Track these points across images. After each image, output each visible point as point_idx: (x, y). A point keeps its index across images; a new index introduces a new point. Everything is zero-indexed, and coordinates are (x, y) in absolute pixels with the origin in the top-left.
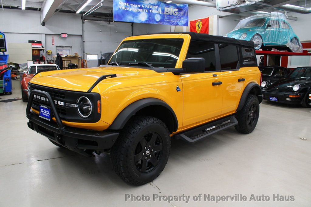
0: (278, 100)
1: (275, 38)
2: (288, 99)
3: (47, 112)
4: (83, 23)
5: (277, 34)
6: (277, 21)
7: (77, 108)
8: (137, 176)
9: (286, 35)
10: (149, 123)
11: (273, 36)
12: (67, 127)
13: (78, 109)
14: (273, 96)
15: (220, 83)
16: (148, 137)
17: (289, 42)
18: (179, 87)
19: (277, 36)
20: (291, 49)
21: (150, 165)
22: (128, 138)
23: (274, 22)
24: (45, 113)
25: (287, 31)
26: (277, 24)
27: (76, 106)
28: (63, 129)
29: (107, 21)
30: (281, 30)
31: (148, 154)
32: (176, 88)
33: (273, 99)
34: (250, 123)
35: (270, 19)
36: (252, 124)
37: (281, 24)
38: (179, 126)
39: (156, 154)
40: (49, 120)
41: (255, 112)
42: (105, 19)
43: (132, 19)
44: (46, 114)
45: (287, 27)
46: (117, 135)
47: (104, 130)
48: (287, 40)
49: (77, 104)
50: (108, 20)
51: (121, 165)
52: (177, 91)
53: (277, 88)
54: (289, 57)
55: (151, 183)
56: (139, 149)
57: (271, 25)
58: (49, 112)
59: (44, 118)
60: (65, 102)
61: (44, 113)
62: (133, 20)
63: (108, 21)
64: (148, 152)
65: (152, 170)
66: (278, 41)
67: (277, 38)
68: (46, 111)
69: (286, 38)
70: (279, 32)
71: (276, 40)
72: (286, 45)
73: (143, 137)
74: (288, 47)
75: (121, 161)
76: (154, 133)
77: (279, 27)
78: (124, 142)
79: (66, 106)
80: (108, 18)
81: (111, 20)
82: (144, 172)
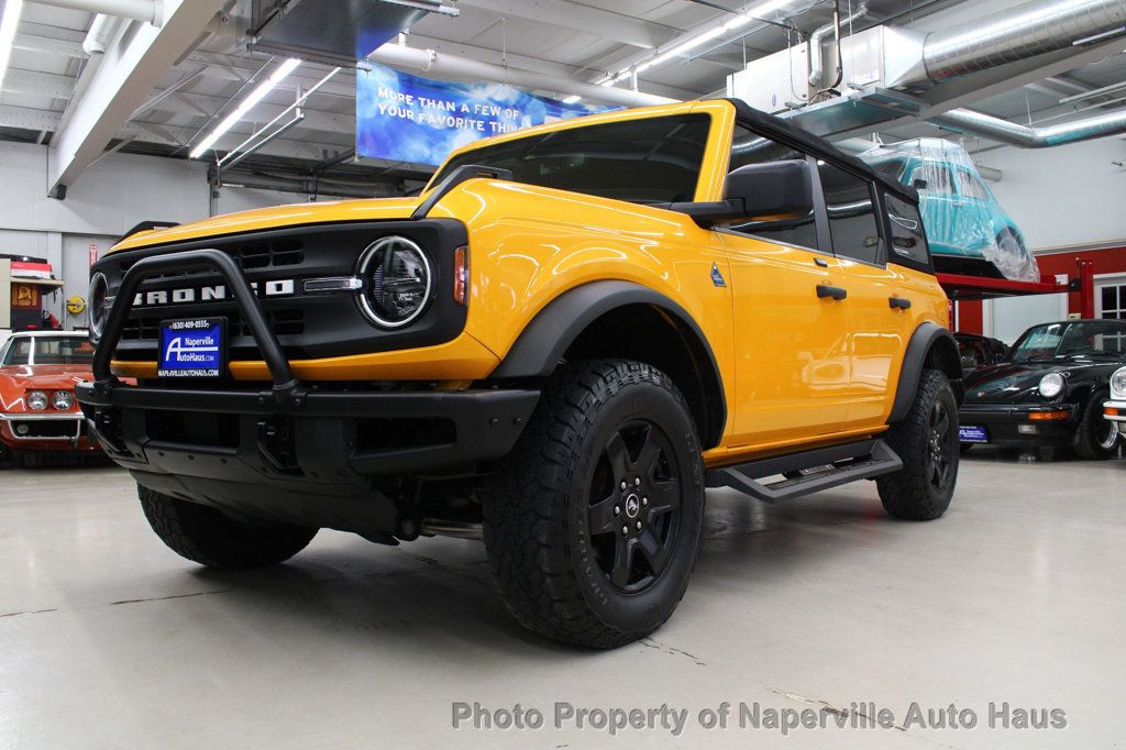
0: (989, 436)
1: (944, 227)
2: (1025, 429)
3: (202, 346)
4: (214, 195)
5: (947, 212)
6: (944, 169)
7: (358, 291)
8: (602, 595)
9: (979, 219)
10: (636, 379)
11: (936, 221)
12: (307, 382)
13: (363, 296)
14: (968, 421)
15: (839, 295)
16: (633, 438)
17: (992, 241)
18: (720, 271)
19: (948, 225)
20: (1000, 267)
21: (641, 566)
22: (568, 424)
23: (936, 175)
24: (188, 353)
25: (982, 204)
26: (944, 185)
27: (354, 283)
30: (961, 203)
31: (632, 512)
32: (709, 271)
33: (971, 434)
34: (936, 481)
35: (919, 163)
36: (941, 483)
37: (957, 180)
38: (729, 430)
39: (656, 518)
40: (216, 373)
41: (945, 440)
42: (297, 186)
43: (427, 152)
44: (197, 353)
45: (979, 191)
47: (476, 381)
48: (984, 235)
49: (359, 276)
50: (311, 187)
51: (544, 540)
52: (715, 282)
53: (980, 394)
54: (986, 303)
55: (649, 642)
56: (604, 484)
57: (925, 182)
58: (212, 342)
59: (184, 373)
60: (297, 277)
61: (182, 353)
62: (431, 156)
63: (310, 193)
64: (633, 505)
65: (648, 585)
66: (955, 239)
67: (951, 229)
68: (198, 342)
69: (979, 227)
70: (956, 207)
71: (947, 234)
72: (981, 255)
73: (618, 433)
74: (990, 263)
75: (541, 521)
76: (650, 427)
77: (954, 190)
78: (555, 440)
79: (306, 293)
80: (308, 181)
81: (320, 189)
82: (620, 590)
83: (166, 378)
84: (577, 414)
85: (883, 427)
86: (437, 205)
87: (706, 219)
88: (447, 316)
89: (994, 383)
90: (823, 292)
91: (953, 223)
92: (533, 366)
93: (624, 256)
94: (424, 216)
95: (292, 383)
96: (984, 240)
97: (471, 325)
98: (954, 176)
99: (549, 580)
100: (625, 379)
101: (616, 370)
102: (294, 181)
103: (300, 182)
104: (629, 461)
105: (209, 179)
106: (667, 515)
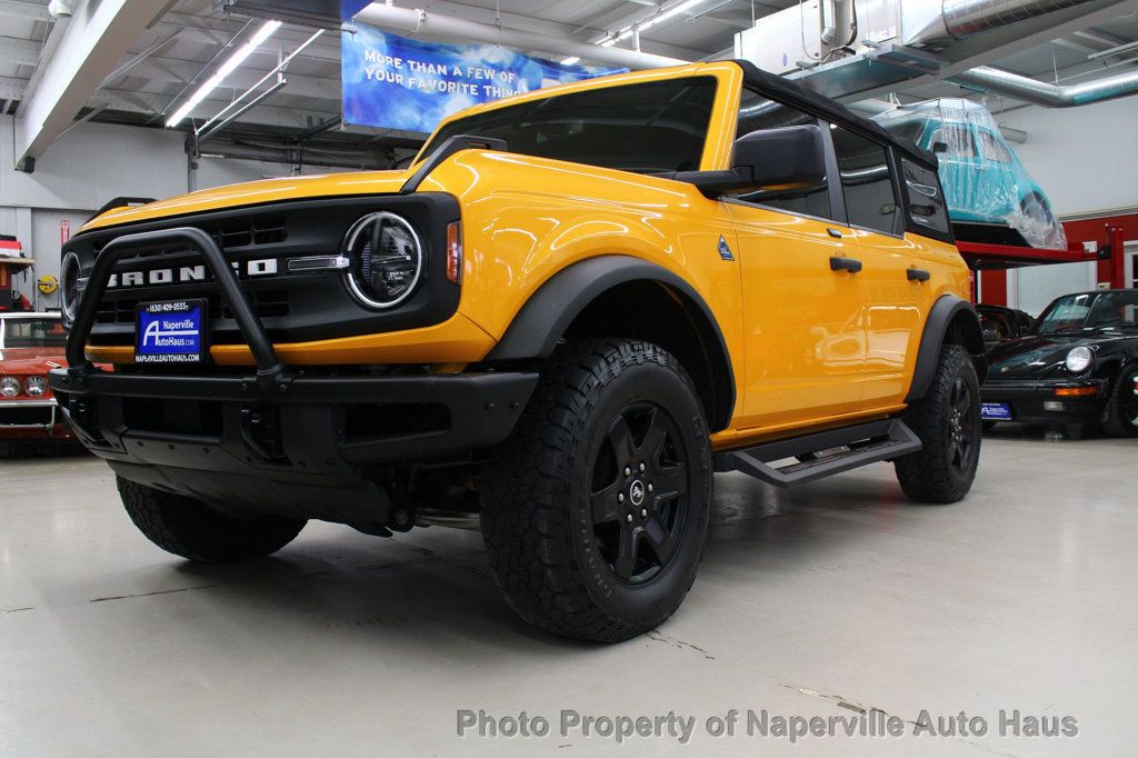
0: (1013, 413)
1: (965, 193)
2: (1052, 406)
3: (181, 329)
4: (193, 166)
5: (969, 178)
6: (966, 131)
7: (346, 270)
8: (606, 587)
9: (1003, 184)
10: (640, 359)
11: (956, 186)
12: (293, 367)
13: (350, 275)
14: (990, 398)
15: (853, 268)
16: (637, 422)
17: (1017, 207)
18: (728, 244)
19: (970, 186)
20: (1025, 234)
21: (647, 555)
22: (568, 408)
23: (956, 137)
24: (166, 337)
25: (1006, 168)
26: (965, 147)
27: (341, 262)
28: (275, 374)
29: (287, 162)
30: (982, 166)
31: (636, 499)
32: (716, 244)
33: (994, 411)
34: (957, 462)
35: (939, 124)
36: (963, 464)
37: (979, 143)
38: (739, 411)
39: (663, 504)
40: (196, 358)
41: (966, 417)
42: (280, 155)
43: (417, 118)
44: (176, 337)
45: (1003, 156)
46: (532, 380)
47: (471, 363)
48: (1008, 200)
49: (346, 255)
50: (295, 157)
51: (544, 530)
52: (722, 255)
53: (1004, 370)
54: (1010, 272)
55: (656, 636)
56: (607, 470)
57: (946, 145)
58: (191, 325)
59: (163, 359)
60: (281, 256)
61: (161, 338)
62: (422, 123)
63: (293, 162)
64: (638, 492)
65: (655, 575)
66: (977, 205)
67: (972, 195)
68: (177, 325)
69: (1003, 193)
70: (978, 171)
71: (969, 200)
72: (1005, 222)
73: (620, 417)
74: (1015, 230)
75: (541, 510)
76: (655, 409)
77: (976, 153)
78: (555, 425)
79: (290, 273)
80: (292, 151)
81: (305, 158)
82: (625, 581)
83: (144, 364)
84: (578, 397)
85: (901, 406)
86: (428, 178)
87: (713, 189)
88: (439, 295)
89: (1018, 358)
90: (837, 264)
91: (975, 189)
92: (530, 348)
93: (626, 230)
94: (414, 191)
95: (276, 368)
96: (1008, 205)
97: (465, 304)
98: (976, 138)
99: (549, 572)
100: (628, 360)
101: (618, 349)
102: (276, 150)
103: (284, 151)
104: (633, 446)
105: (187, 149)
106: (674, 502)
